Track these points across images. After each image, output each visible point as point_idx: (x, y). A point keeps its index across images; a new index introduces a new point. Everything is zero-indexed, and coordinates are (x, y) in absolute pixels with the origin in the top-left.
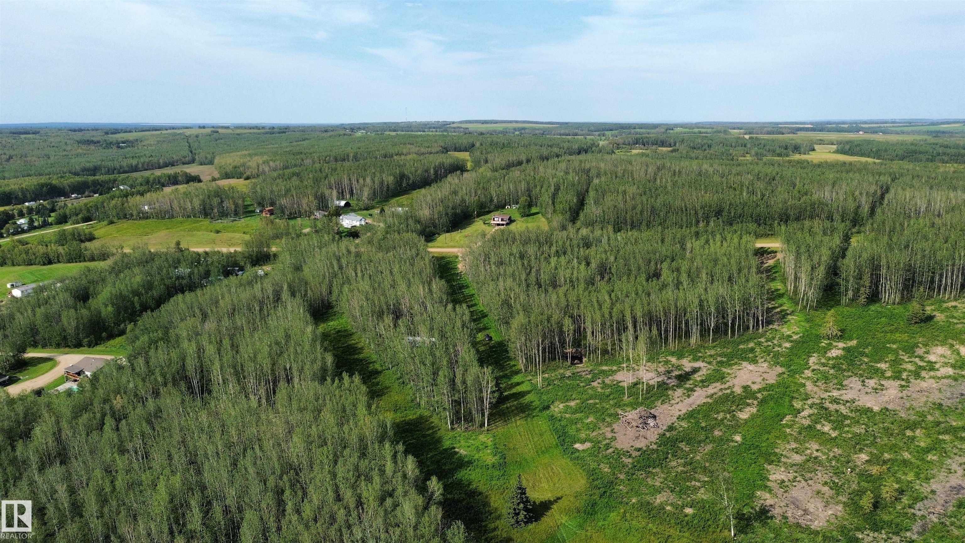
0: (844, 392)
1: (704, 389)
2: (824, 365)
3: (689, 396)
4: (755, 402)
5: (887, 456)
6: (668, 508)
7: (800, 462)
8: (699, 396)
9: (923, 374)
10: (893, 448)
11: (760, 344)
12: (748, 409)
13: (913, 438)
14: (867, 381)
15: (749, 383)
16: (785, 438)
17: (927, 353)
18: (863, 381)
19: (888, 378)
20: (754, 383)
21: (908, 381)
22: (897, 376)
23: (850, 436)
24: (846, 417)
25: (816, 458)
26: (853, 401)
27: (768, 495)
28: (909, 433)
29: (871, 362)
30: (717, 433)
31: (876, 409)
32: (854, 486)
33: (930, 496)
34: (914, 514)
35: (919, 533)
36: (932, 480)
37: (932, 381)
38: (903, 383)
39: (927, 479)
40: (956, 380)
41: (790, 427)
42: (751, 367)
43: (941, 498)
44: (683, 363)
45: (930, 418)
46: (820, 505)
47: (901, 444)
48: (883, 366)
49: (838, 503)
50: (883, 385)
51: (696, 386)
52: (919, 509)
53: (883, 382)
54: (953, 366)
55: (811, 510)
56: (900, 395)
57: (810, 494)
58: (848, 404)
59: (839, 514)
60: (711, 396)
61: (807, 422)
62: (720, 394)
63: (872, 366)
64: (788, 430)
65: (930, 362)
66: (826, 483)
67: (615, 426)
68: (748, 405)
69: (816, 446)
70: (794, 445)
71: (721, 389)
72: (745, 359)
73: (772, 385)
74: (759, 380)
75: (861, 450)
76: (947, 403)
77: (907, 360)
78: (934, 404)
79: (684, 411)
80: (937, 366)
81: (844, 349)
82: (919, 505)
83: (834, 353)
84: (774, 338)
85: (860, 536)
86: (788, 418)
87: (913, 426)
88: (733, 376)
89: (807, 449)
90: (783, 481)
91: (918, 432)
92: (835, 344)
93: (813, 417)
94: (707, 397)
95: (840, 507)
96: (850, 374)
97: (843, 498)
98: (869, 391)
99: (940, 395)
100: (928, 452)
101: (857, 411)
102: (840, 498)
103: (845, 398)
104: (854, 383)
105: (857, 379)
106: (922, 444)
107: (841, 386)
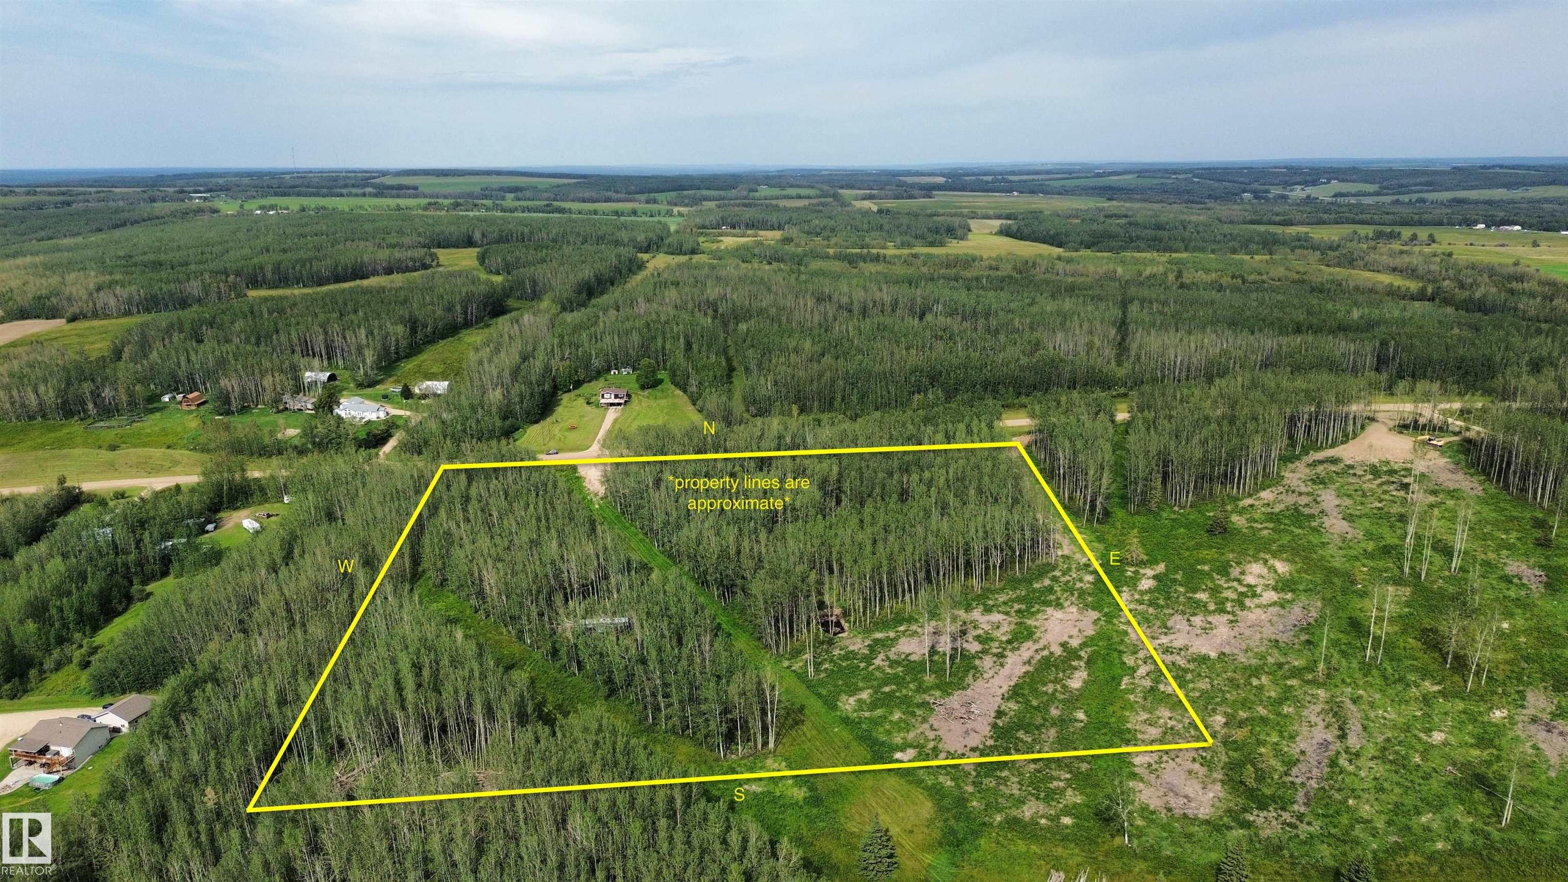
0: (1172, 637)
1: (1017, 653)
2: (1140, 602)
3: (1002, 665)
4: (1082, 664)
5: (1243, 714)
6: (1043, 821)
7: (1158, 737)
8: (1014, 664)
9: (1248, 602)
10: (1245, 704)
11: (1055, 579)
12: (1077, 674)
13: (1261, 688)
14: (1192, 619)
15: (1065, 638)
16: (1131, 706)
17: (1242, 573)
18: (1188, 620)
19: (1214, 611)
20: (1071, 637)
21: (1233, 613)
22: (1222, 611)
23: (1197, 694)
24: (1186, 671)
25: (1172, 729)
26: (1186, 648)
27: (1141, 785)
28: (1255, 682)
29: (1187, 592)
30: (1054, 712)
31: (1213, 655)
32: (1224, 758)
33: (1302, 758)
34: (1292, 783)
35: (1305, 804)
36: (1297, 739)
37: (1259, 611)
38: (1231, 617)
39: (1292, 737)
40: (1283, 607)
41: (1132, 691)
42: (1059, 614)
43: (1313, 758)
44: (977, 618)
45: (1270, 660)
46: (1198, 787)
47: (1252, 697)
48: (1202, 596)
49: (1214, 781)
50: (1210, 623)
51: (1005, 649)
52: (1297, 774)
53: (1210, 619)
54: (1275, 589)
55: (1192, 795)
56: (1232, 634)
57: (1183, 777)
58: (1183, 653)
59: (1221, 795)
60: (1029, 662)
61: (1148, 683)
62: (1039, 657)
63: (1191, 598)
64: (1132, 697)
65: (1249, 586)
66: (1194, 760)
67: (932, 720)
68: (1076, 668)
69: (1167, 714)
70: (1145, 716)
71: (1037, 651)
72: (1047, 603)
73: (1092, 639)
74: (1075, 632)
75: (1214, 711)
76: (1283, 638)
77: (1226, 585)
78: (1270, 641)
79: (1005, 688)
80: (1259, 590)
81: (1155, 577)
82: (1295, 771)
83: (1146, 584)
84: (1069, 569)
85: (1252, 819)
86: (1126, 680)
87: (1256, 672)
88: (1043, 629)
89: (1159, 718)
90: (1150, 765)
91: (1264, 679)
92: (1142, 571)
93: (1153, 676)
94: (1025, 663)
95: (1218, 787)
96: (1171, 611)
97: (1218, 775)
98: (1199, 631)
99: (1272, 629)
100: (1281, 704)
101: (1194, 660)
102: (1215, 775)
103: (1177, 644)
104: (1178, 622)
105: (1180, 617)
106: (1273, 694)
107: (1167, 630)
